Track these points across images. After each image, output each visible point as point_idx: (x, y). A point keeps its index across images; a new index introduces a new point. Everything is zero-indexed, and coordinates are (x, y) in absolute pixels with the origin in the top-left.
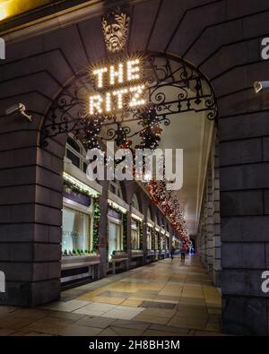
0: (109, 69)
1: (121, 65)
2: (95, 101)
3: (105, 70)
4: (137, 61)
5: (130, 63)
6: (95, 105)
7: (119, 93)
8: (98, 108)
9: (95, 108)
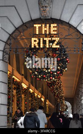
0: (42, 25)
1: (48, 25)
2: (35, 41)
3: (40, 25)
4: (56, 25)
5: (52, 25)
6: (35, 43)
7: (47, 39)
8: (36, 45)
9: (34, 44)
